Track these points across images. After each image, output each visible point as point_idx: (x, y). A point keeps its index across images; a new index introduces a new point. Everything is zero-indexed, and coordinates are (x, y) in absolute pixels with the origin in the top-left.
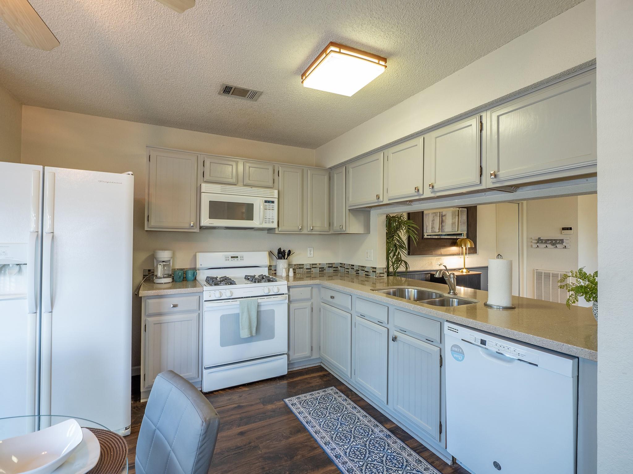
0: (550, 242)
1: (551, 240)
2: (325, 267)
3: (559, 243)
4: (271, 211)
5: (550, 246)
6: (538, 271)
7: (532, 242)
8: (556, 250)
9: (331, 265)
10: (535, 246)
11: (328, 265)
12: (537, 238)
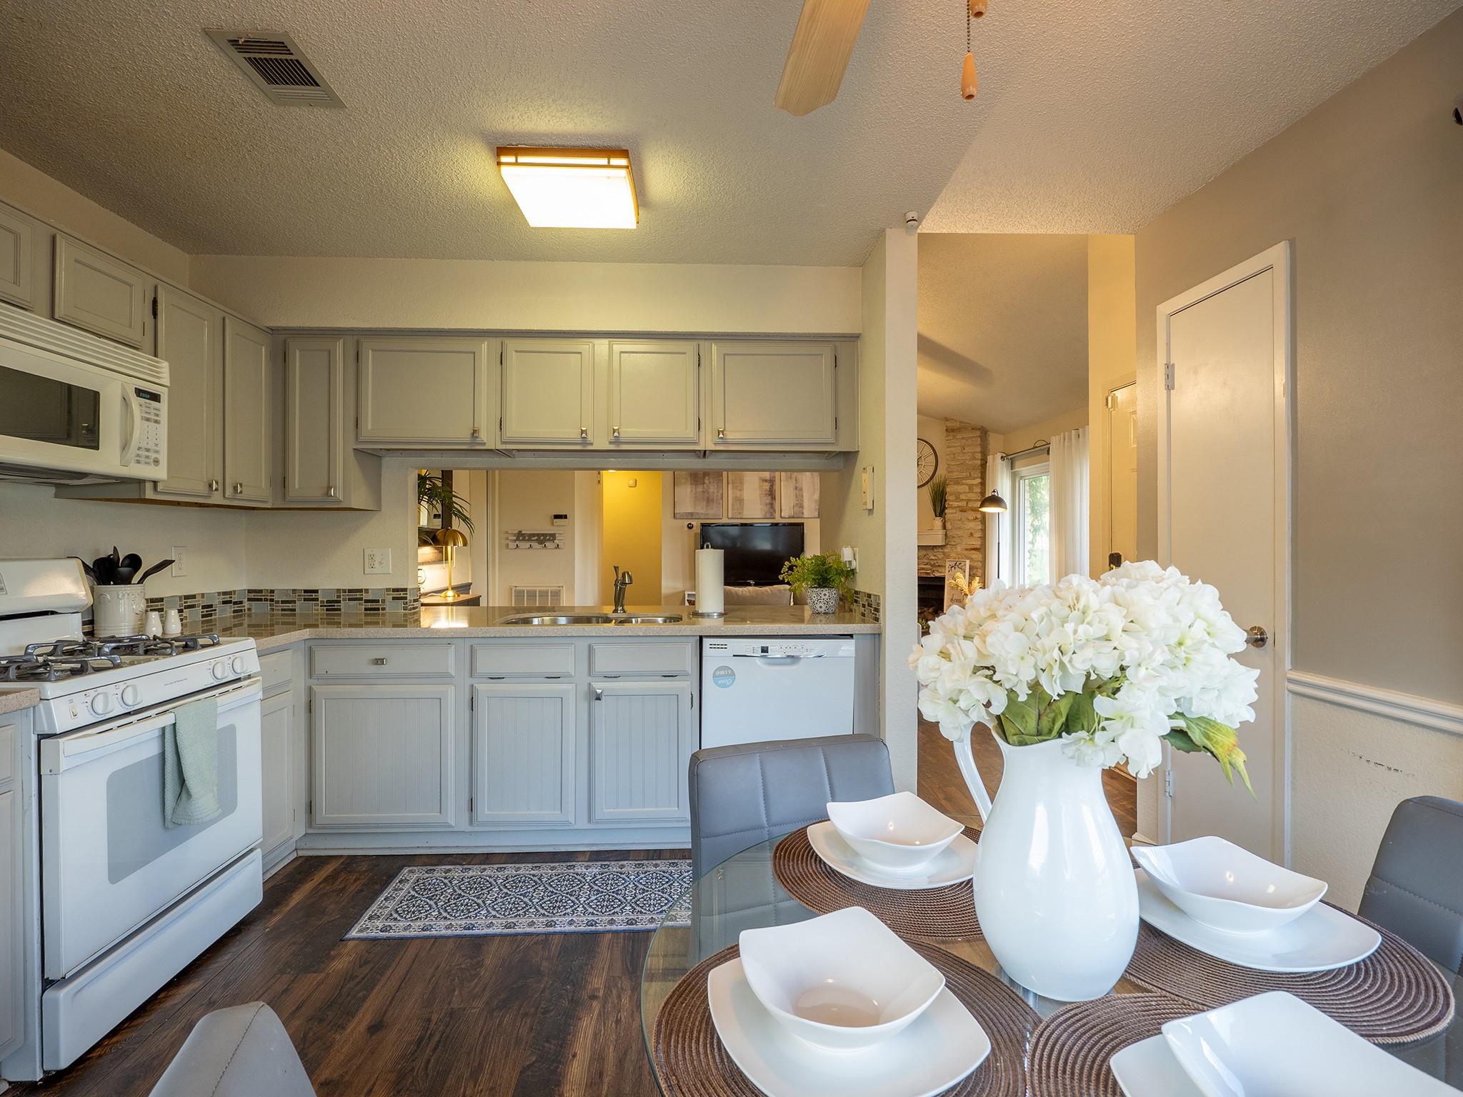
0: (535, 538)
1: (538, 535)
2: (216, 602)
3: (549, 540)
4: (152, 424)
5: (535, 545)
6: (517, 588)
7: (507, 539)
8: (544, 551)
9: (227, 598)
10: (512, 545)
11: (222, 597)
12: (516, 532)
